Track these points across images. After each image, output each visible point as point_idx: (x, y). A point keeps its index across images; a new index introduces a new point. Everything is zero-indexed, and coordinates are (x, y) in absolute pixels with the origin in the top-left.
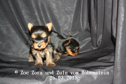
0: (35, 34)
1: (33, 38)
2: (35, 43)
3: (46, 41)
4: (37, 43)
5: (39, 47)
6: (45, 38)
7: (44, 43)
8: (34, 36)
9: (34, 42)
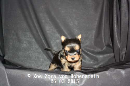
0: (69, 47)
1: (66, 51)
2: (69, 56)
3: (79, 53)
4: (70, 55)
5: (73, 59)
6: (78, 50)
7: (77, 55)
8: (67, 49)
9: (66, 55)
